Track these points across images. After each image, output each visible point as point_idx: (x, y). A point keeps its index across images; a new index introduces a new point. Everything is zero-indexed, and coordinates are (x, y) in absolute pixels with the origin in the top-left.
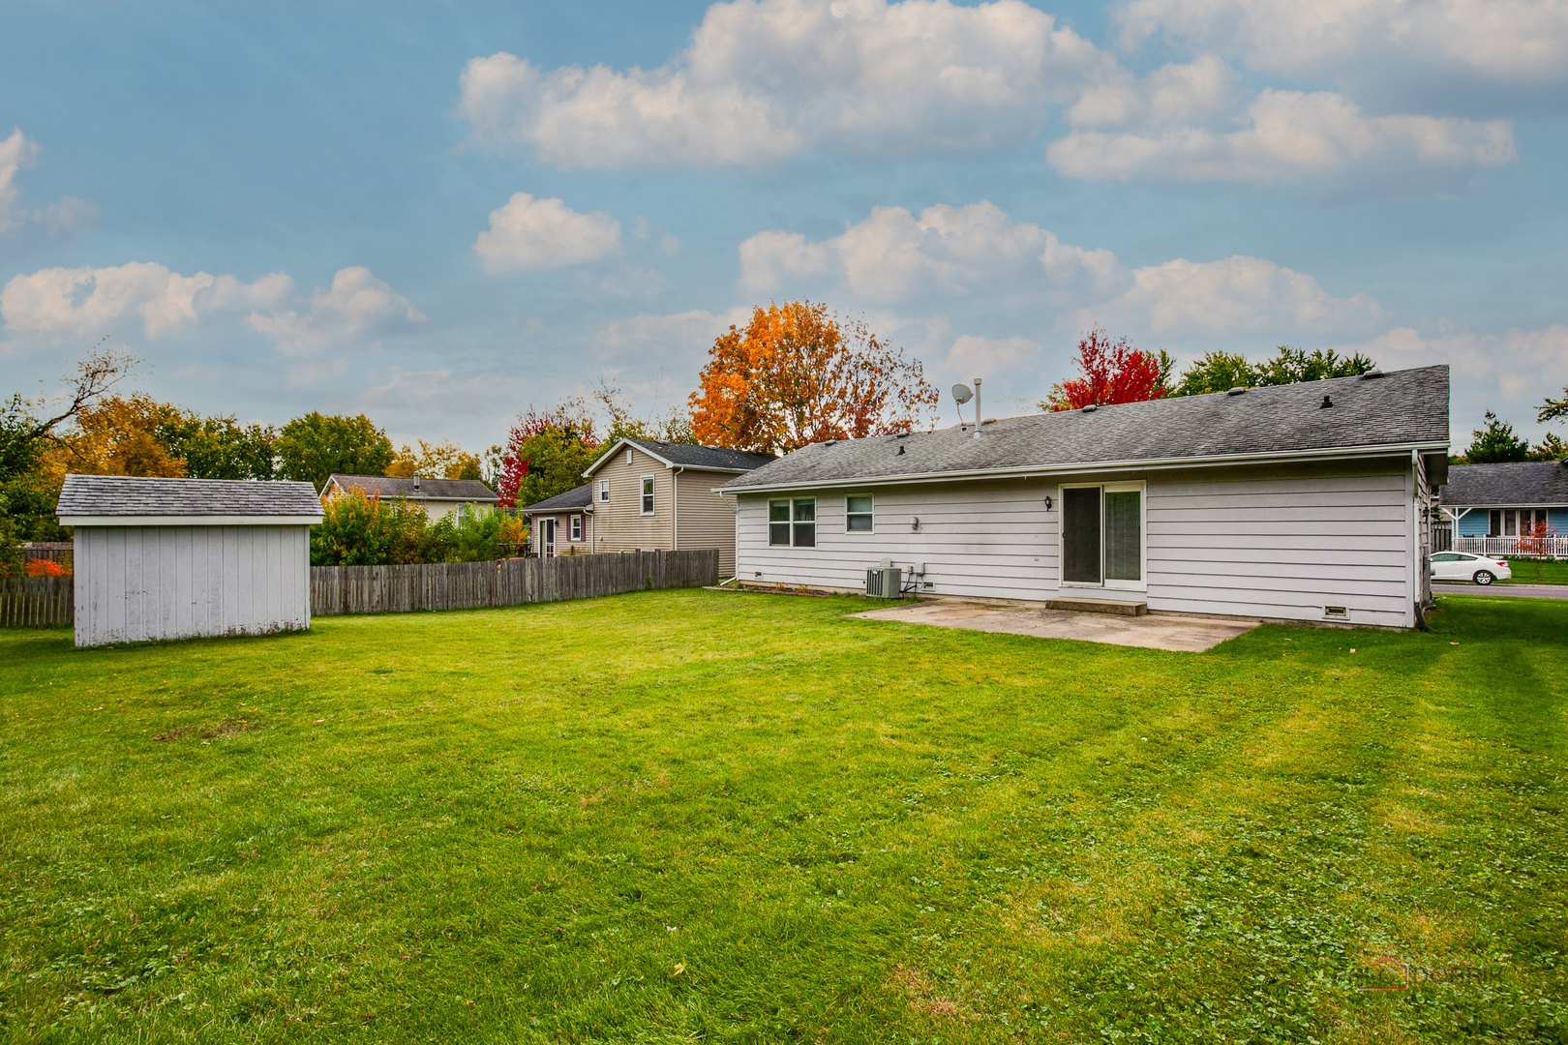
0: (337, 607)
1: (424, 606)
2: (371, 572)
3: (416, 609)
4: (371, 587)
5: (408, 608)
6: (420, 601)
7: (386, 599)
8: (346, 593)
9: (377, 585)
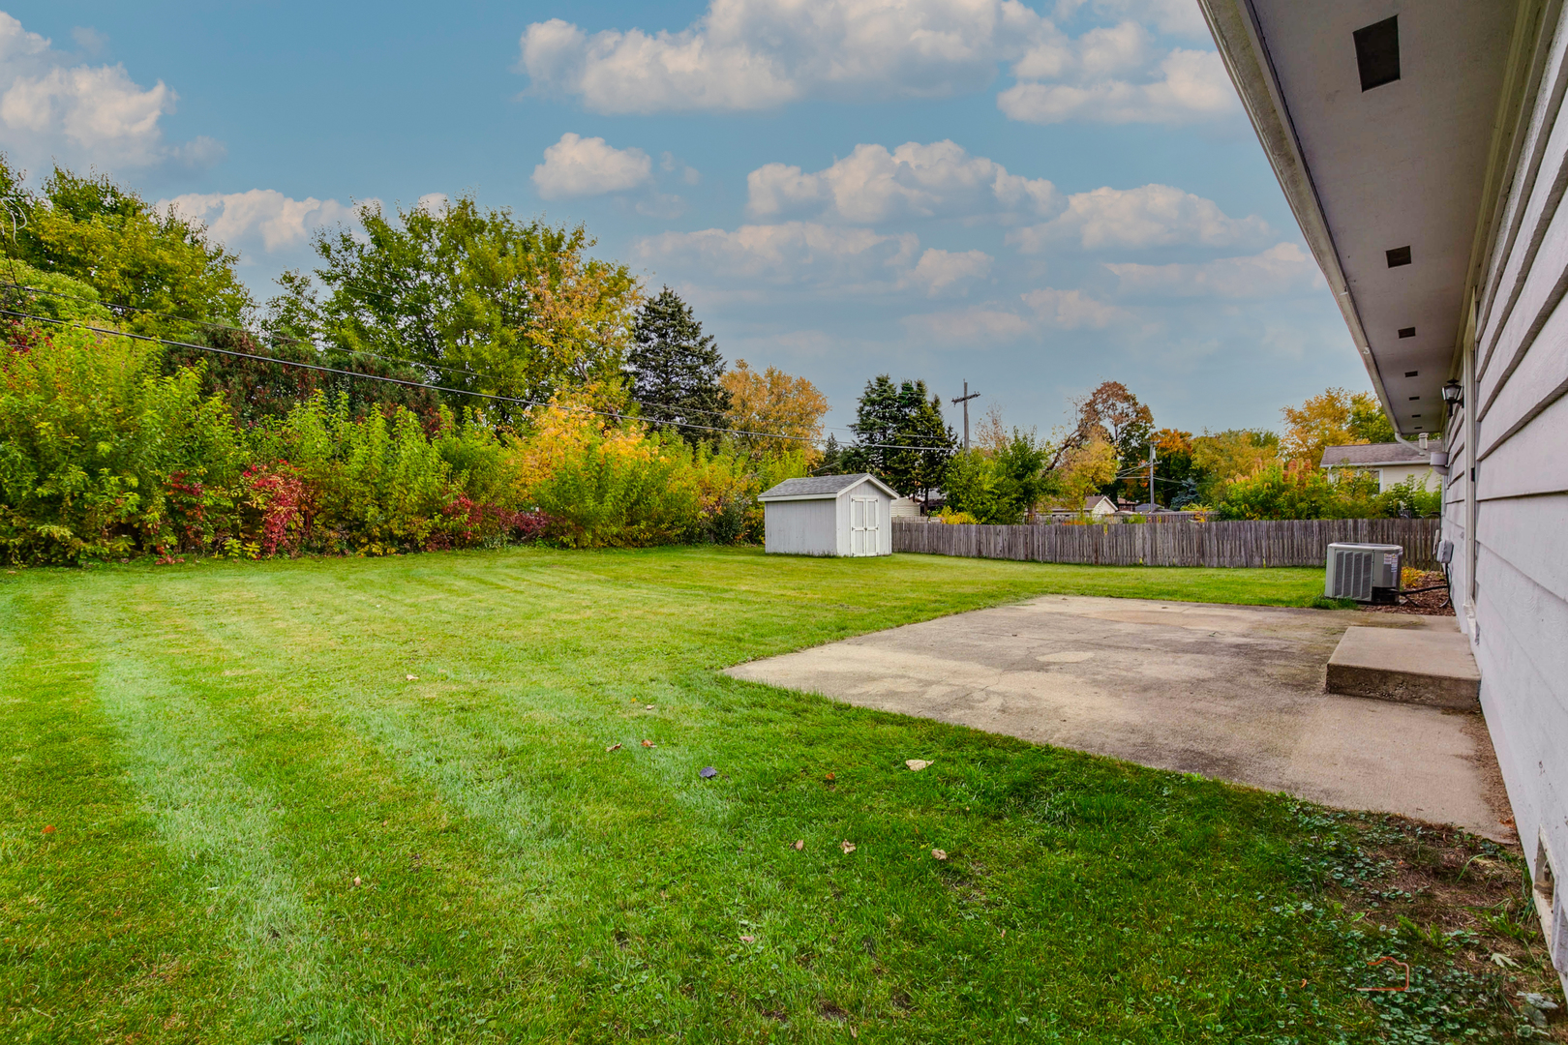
0: (974, 552)
1: (1036, 557)
2: (995, 529)
3: (1030, 559)
4: (995, 540)
5: (1022, 557)
6: (1033, 554)
7: (1006, 550)
8: (979, 543)
9: (1000, 539)
